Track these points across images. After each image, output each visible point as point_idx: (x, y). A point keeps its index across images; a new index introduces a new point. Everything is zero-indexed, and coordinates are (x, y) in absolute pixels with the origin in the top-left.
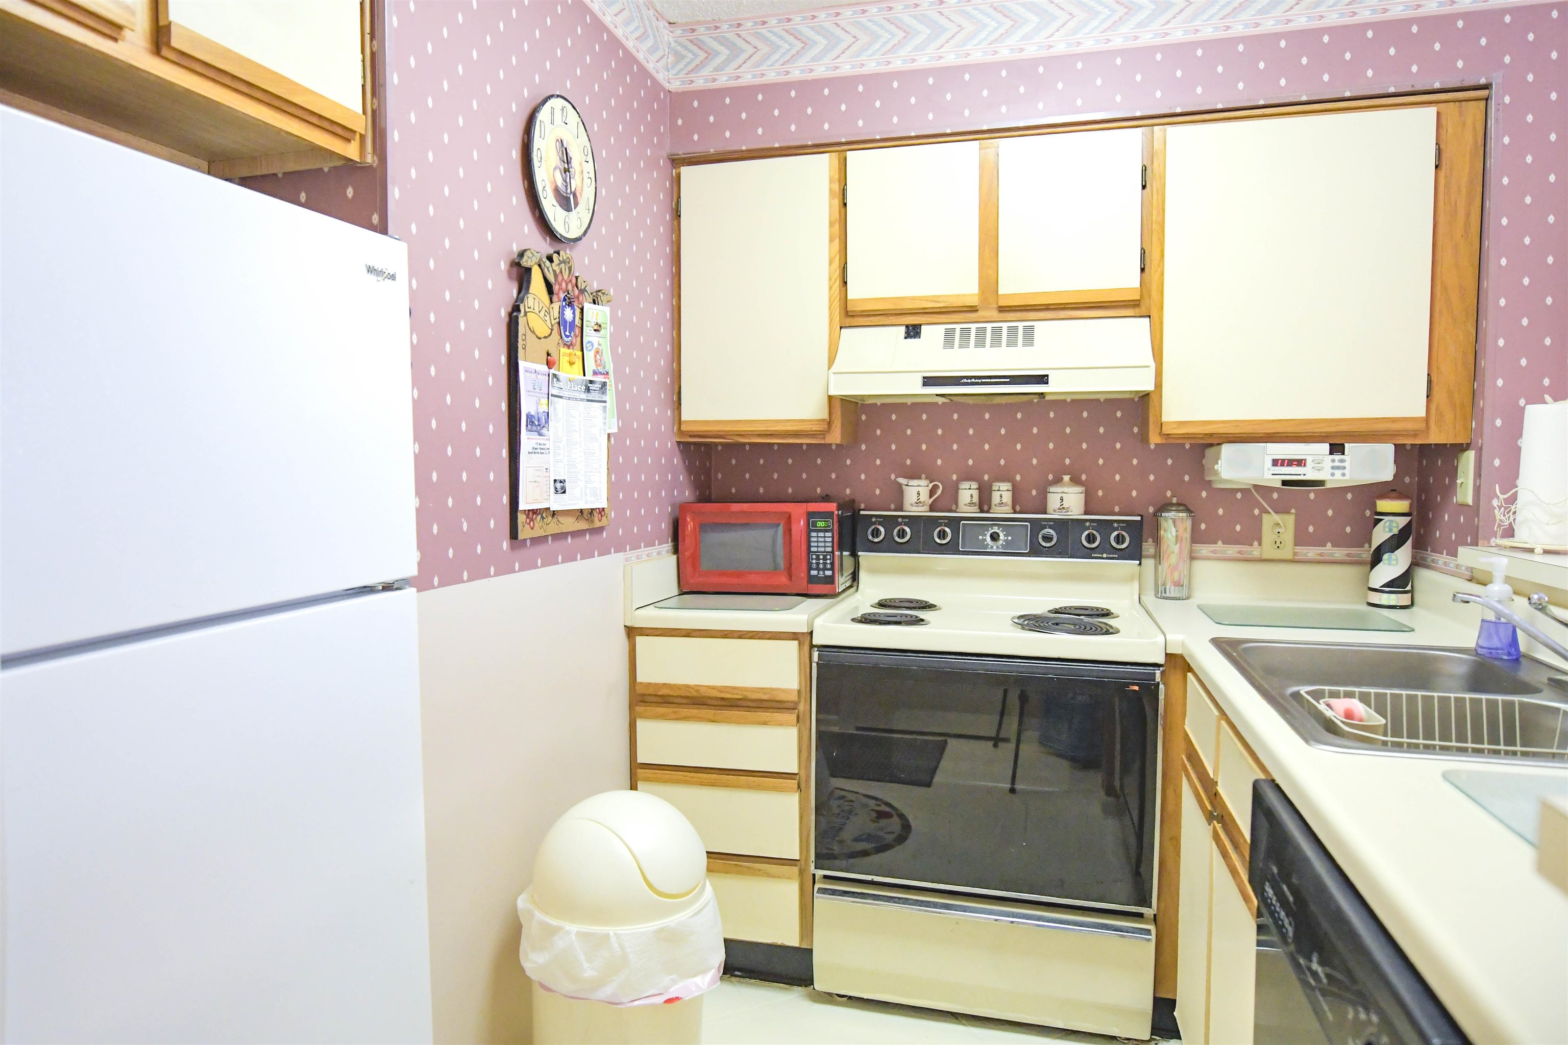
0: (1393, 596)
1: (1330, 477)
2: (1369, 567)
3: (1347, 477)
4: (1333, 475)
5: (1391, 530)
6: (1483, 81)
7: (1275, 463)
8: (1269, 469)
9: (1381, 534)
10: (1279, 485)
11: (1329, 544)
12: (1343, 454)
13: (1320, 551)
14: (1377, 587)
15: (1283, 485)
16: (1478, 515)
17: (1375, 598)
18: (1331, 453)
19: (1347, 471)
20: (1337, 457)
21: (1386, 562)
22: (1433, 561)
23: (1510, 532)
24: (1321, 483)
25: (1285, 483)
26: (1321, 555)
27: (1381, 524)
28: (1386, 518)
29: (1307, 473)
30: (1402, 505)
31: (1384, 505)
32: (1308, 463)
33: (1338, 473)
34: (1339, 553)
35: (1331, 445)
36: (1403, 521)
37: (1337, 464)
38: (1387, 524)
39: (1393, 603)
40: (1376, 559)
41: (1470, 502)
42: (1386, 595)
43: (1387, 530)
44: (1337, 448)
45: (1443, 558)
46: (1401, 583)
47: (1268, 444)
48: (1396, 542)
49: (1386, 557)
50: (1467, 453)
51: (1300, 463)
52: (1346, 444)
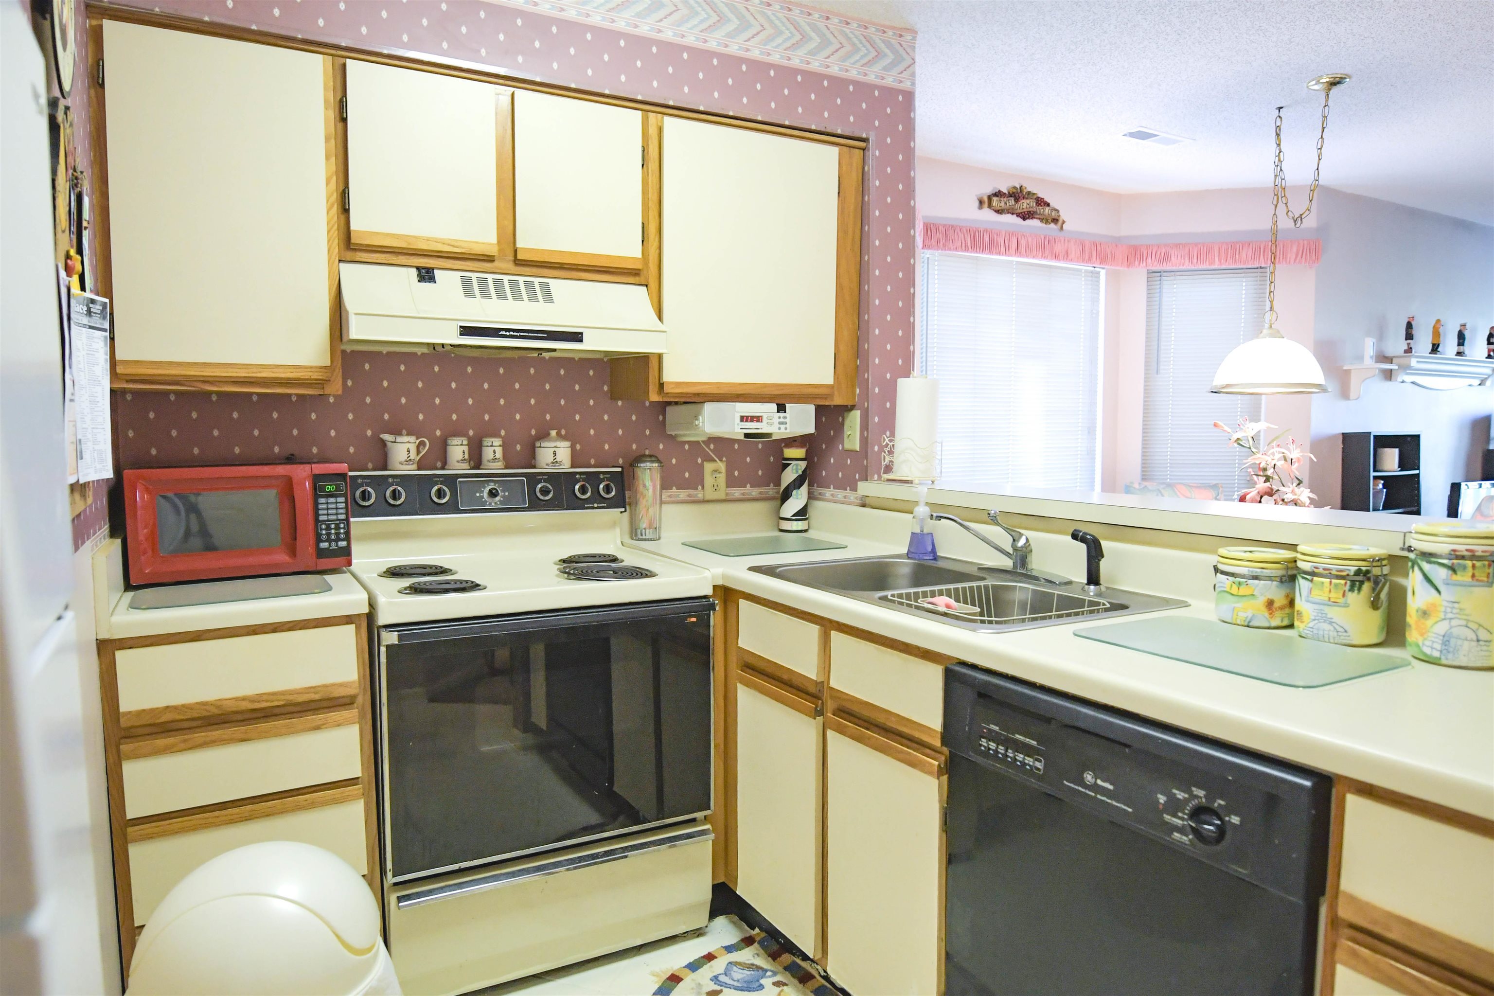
0: (800, 523)
1: (778, 431)
2: (779, 502)
3: (788, 431)
4: (780, 429)
5: (797, 472)
6: (864, 136)
7: (743, 419)
8: (738, 424)
9: (789, 476)
10: (742, 437)
11: (748, 485)
12: (785, 412)
13: (742, 492)
14: (789, 517)
15: (745, 438)
16: (866, 458)
17: (786, 525)
18: (778, 412)
19: (788, 426)
20: (782, 415)
21: (795, 497)
22: (820, 494)
23: (888, 469)
24: (768, 435)
25: (747, 435)
26: (743, 494)
27: (789, 469)
28: (794, 463)
29: (763, 428)
30: (800, 452)
31: (789, 453)
32: (764, 419)
33: (783, 427)
34: (755, 492)
35: (777, 404)
36: (803, 464)
37: (782, 420)
38: (795, 467)
39: (800, 528)
40: (786, 496)
41: (857, 448)
42: (795, 523)
43: (794, 471)
44: (781, 408)
45: (830, 491)
46: (802, 514)
47: (737, 403)
48: (798, 483)
49: (794, 492)
50: (853, 412)
51: (758, 419)
52: (786, 405)
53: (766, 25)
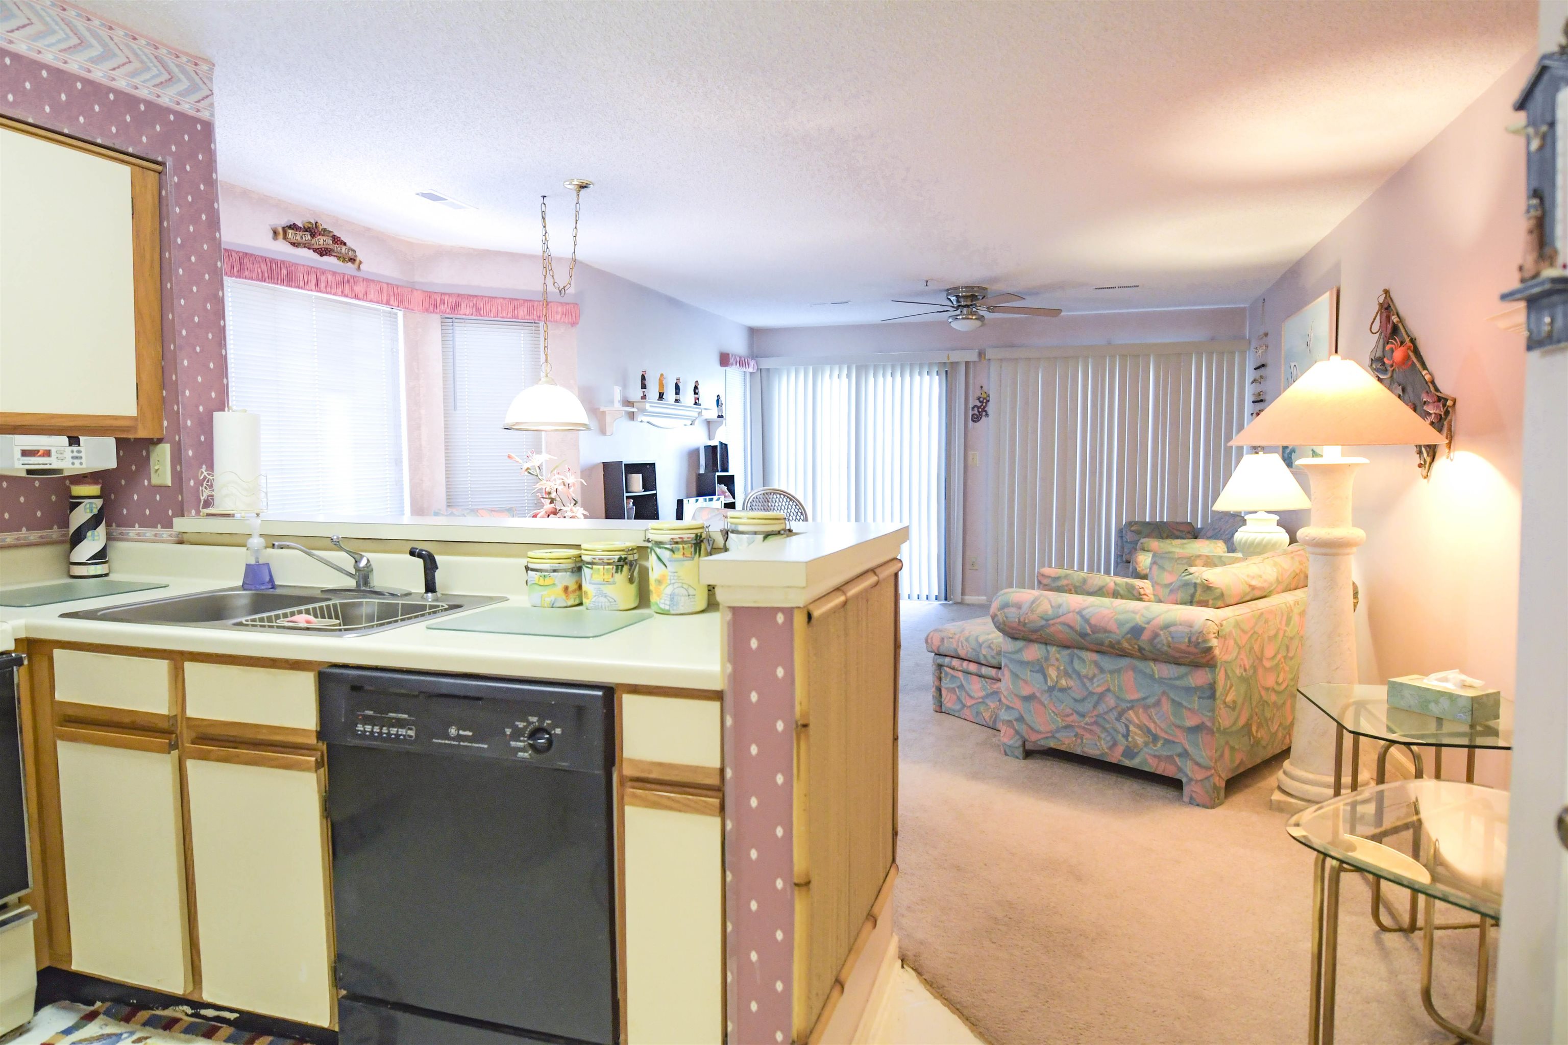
0: (99, 567)
1: (71, 466)
2: (68, 546)
3: (84, 466)
4: (73, 464)
5: (91, 511)
6: (160, 159)
7: (25, 453)
8: (19, 459)
9: (80, 516)
10: (24, 474)
11: (24, 529)
12: (79, 445)
13: (17, 537)
14: (84, 561)
15: (28, 474)
16: (182, 493)
17: (78, 571)
18: (70, 445)
19: (83, 460)
20: (75, 448)
21: (90, 538)
22: (121, 534)
23: (208, 504)
24: (58, 471)
25: (29, 472)
26: (18, 539)
27: (81, 507)
28: (87, 501)
29: (53, 463)
30: (95, 490)
31: (78, 490)
32: (53, 453)
33: (77, 462)
34: (34, 536)
35: (68, 437)
36: (99, 503)
37: (75, 454)
38: (88, 506)
39: (99, 573)
40: (78, 537)
41: (169, 483)
42: (93, 567)
43: (88, 511)
44: (74, 441)
45: (135, 530)
46: (101, 556)
47: (16, 436)
48: (94, 522)
49: (89, 534)
50: (161, 446)
51: (48, 453)
52: (80, 437)
53: (34, 19)
